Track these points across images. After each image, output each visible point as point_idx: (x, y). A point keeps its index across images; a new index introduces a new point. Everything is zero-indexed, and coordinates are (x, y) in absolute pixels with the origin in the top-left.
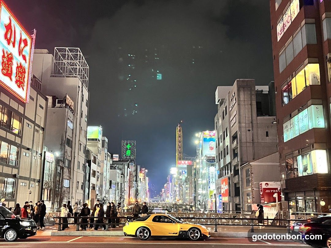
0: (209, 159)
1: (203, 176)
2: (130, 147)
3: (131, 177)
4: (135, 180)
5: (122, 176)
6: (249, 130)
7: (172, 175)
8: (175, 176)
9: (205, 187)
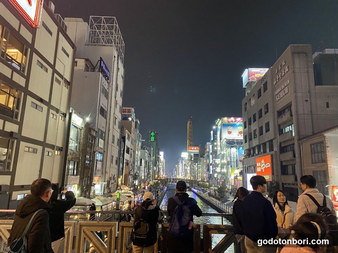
0: (229, 141)
2: (154, 134)
6: (307, 101)
7: (183, 158)
8: (186, 158)
9: (225, 166)
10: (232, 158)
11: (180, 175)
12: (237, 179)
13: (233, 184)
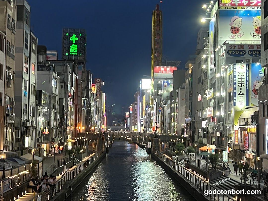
0: (232, 49)
1: (217, 84)
2: (77, 39)
3: (79, 90)
4: (85, 95)
5: (63, 85)
7: (143, 90)
8: (149, 91)
9: (222, 104)
10: (237, 85)
11: (139, 124)
12: (246, 130)
13: (237, 142)
